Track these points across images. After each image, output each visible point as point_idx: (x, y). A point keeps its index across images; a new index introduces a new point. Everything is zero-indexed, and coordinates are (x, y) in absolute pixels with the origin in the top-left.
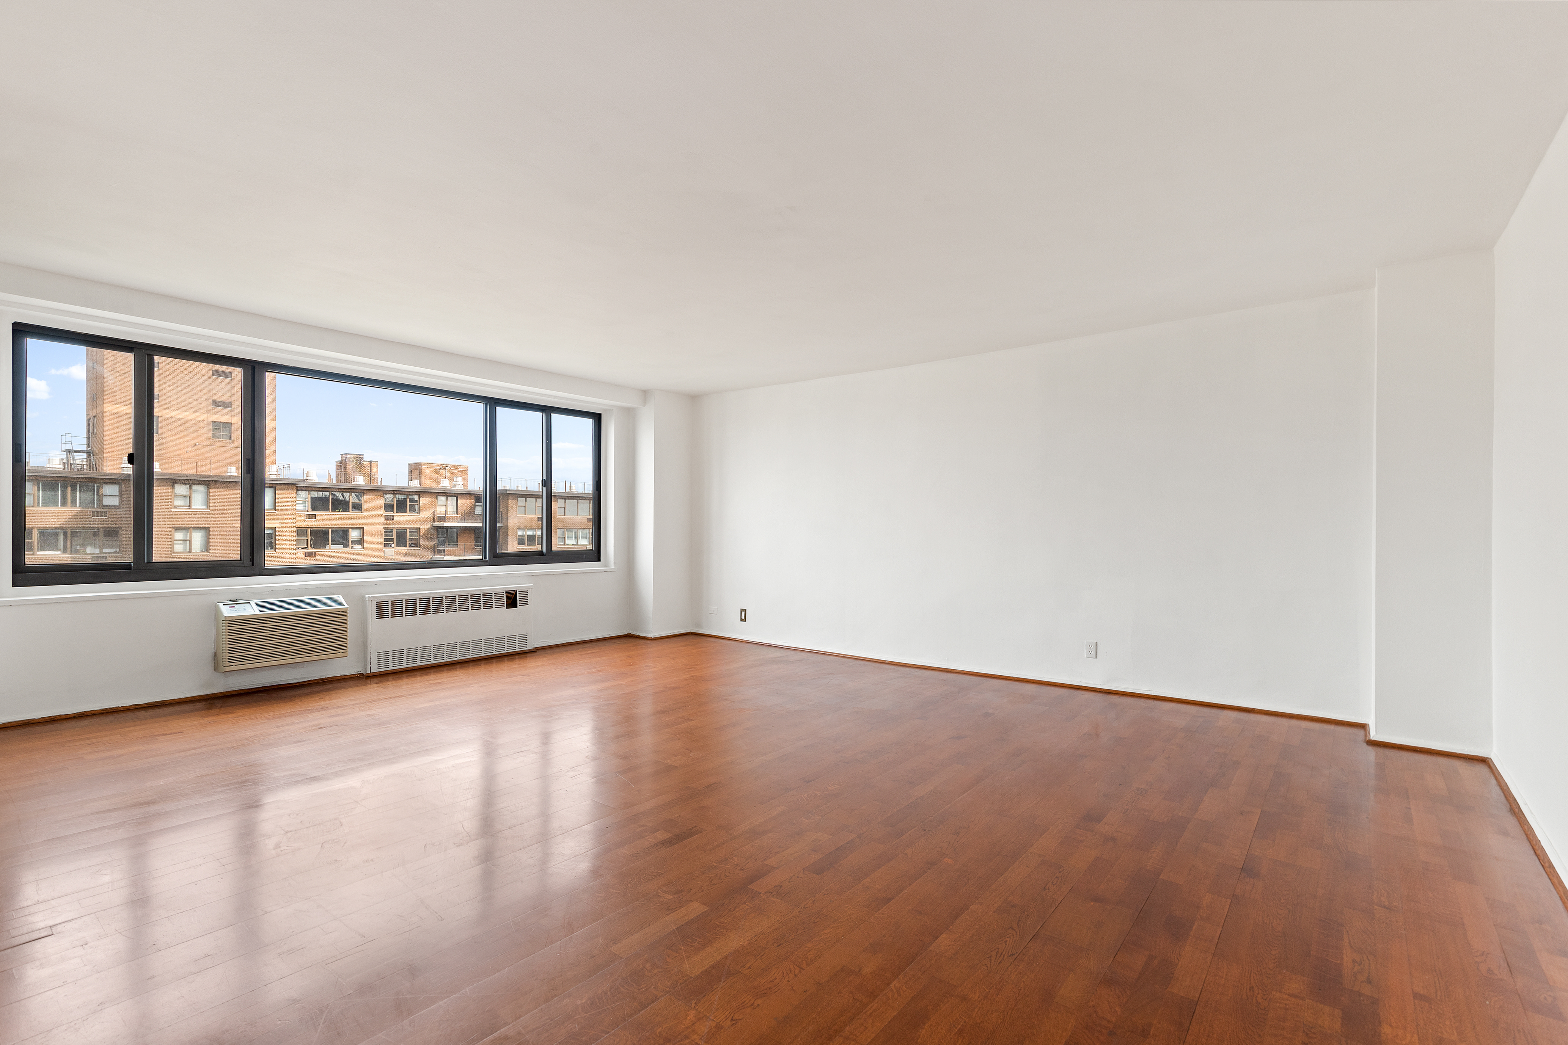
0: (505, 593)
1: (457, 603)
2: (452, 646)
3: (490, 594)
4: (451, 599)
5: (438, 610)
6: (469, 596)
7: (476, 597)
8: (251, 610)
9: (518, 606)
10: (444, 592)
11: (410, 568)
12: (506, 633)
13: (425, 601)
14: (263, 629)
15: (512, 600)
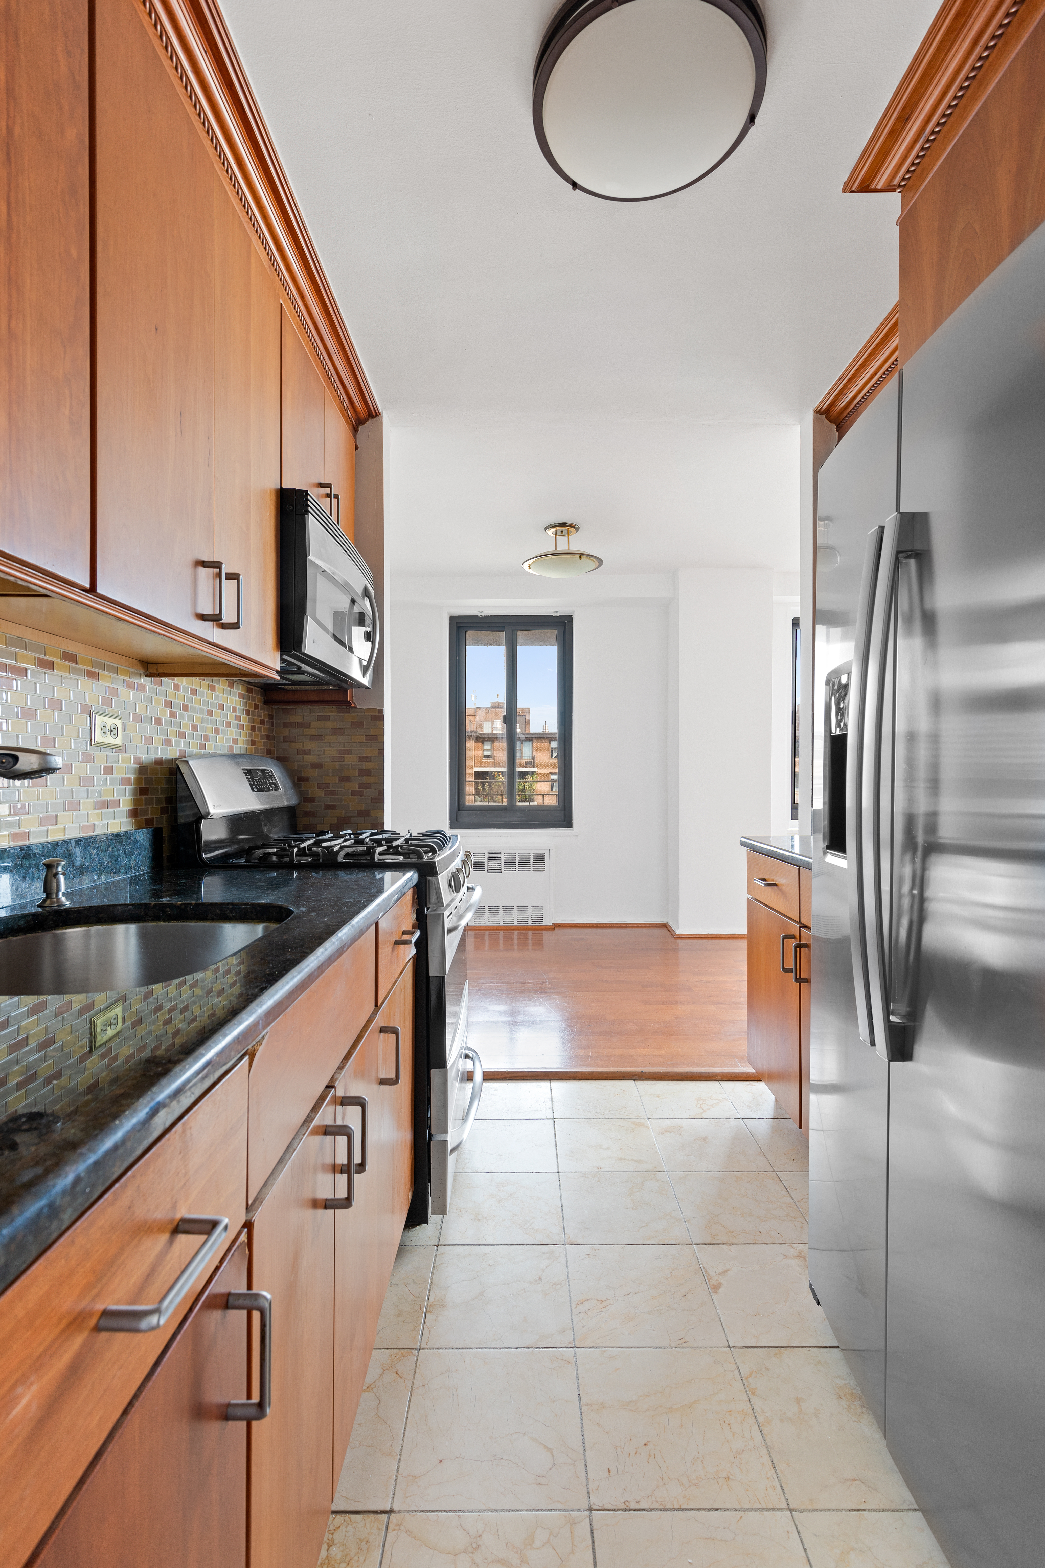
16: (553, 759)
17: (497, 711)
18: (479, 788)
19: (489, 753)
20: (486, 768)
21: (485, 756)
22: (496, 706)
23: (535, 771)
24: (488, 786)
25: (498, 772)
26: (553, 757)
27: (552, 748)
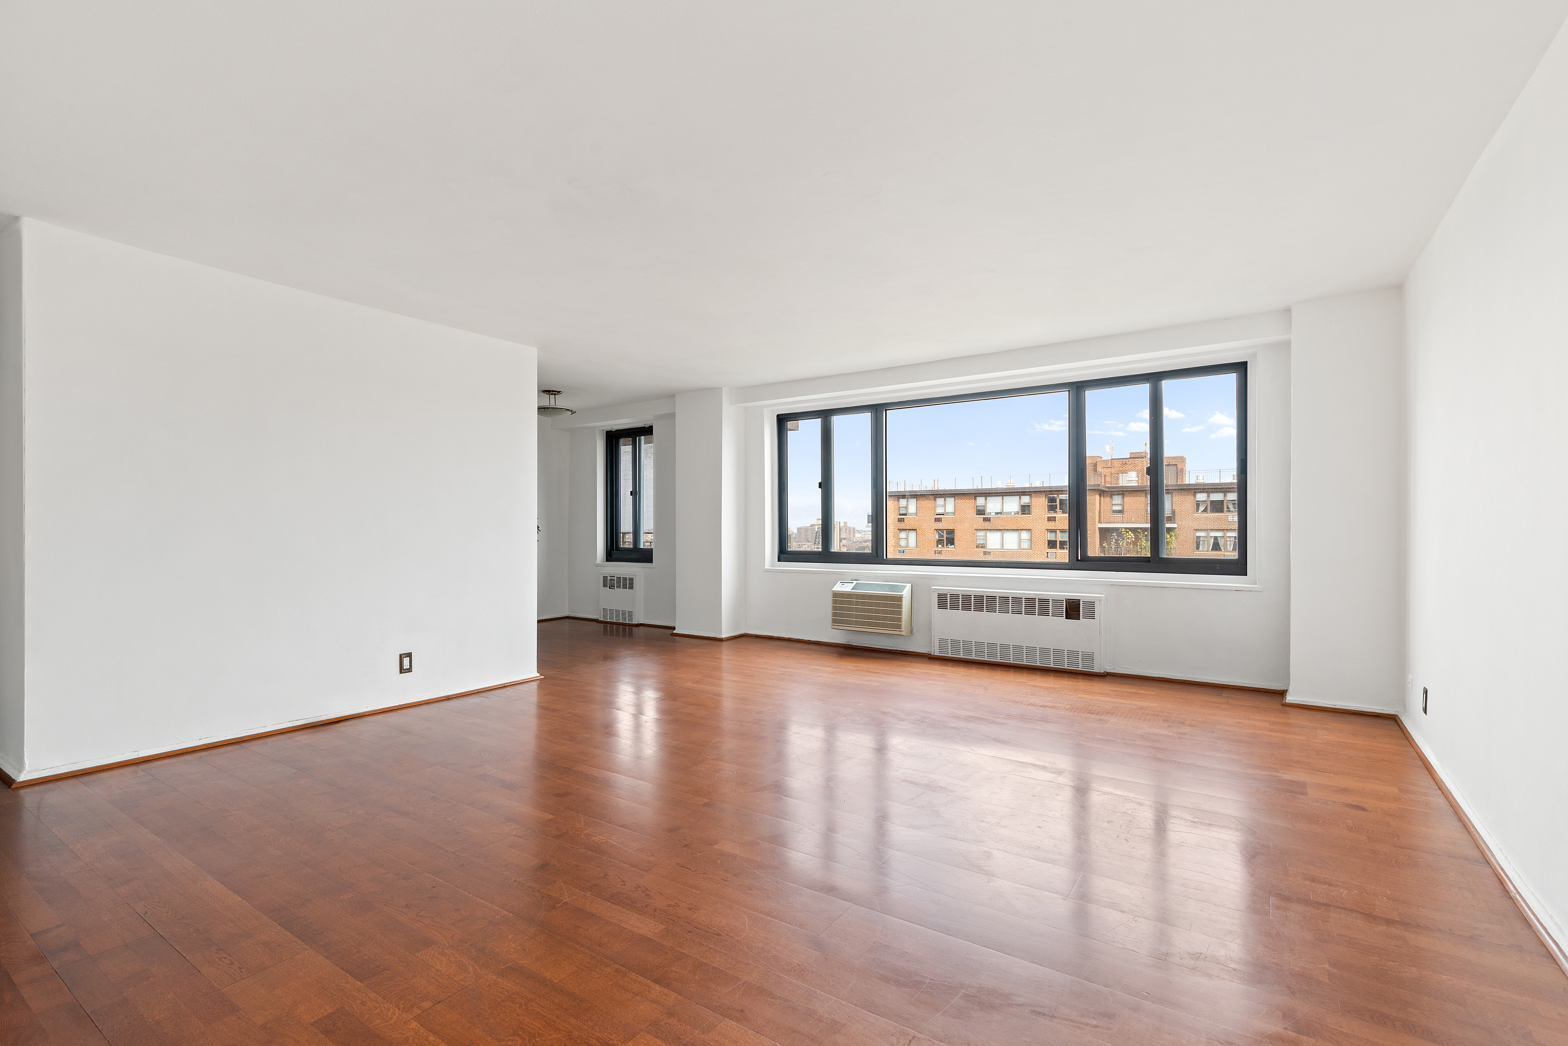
0: (1065, 601)
1: (1010, 604)
2: (1005, 647)
3: (1048, 601)
4: (1005, 599)
5: (991, 609)
6: (1024, 599)
7: (1030, 601)
8: (848, 588)
9: (1081, 618)
10: (999, 592)
11: (987, 566)
12: (1066, 647)
13: (979, 599)
14: (850, 603)
15: (1073, 610)
16: (1199, 513)
17: (1136, 462)
18: (1104, 545)
19: (1119, 508)
20: (1112, 524)
21: (1115, 512)
22: (1135, 457)
23: (1175, 528)
24: (1115, 543)
25: (1126, 528)
26: (1200, 512)
27: (1197, 501)
